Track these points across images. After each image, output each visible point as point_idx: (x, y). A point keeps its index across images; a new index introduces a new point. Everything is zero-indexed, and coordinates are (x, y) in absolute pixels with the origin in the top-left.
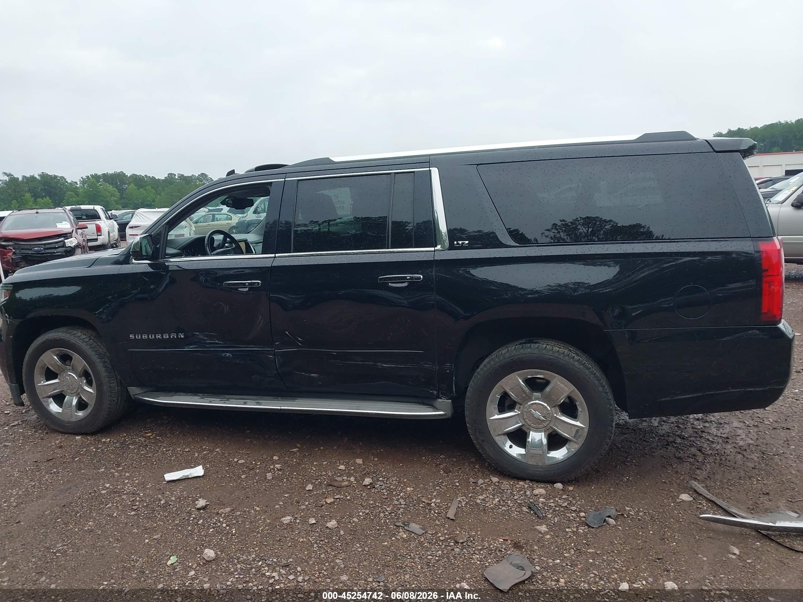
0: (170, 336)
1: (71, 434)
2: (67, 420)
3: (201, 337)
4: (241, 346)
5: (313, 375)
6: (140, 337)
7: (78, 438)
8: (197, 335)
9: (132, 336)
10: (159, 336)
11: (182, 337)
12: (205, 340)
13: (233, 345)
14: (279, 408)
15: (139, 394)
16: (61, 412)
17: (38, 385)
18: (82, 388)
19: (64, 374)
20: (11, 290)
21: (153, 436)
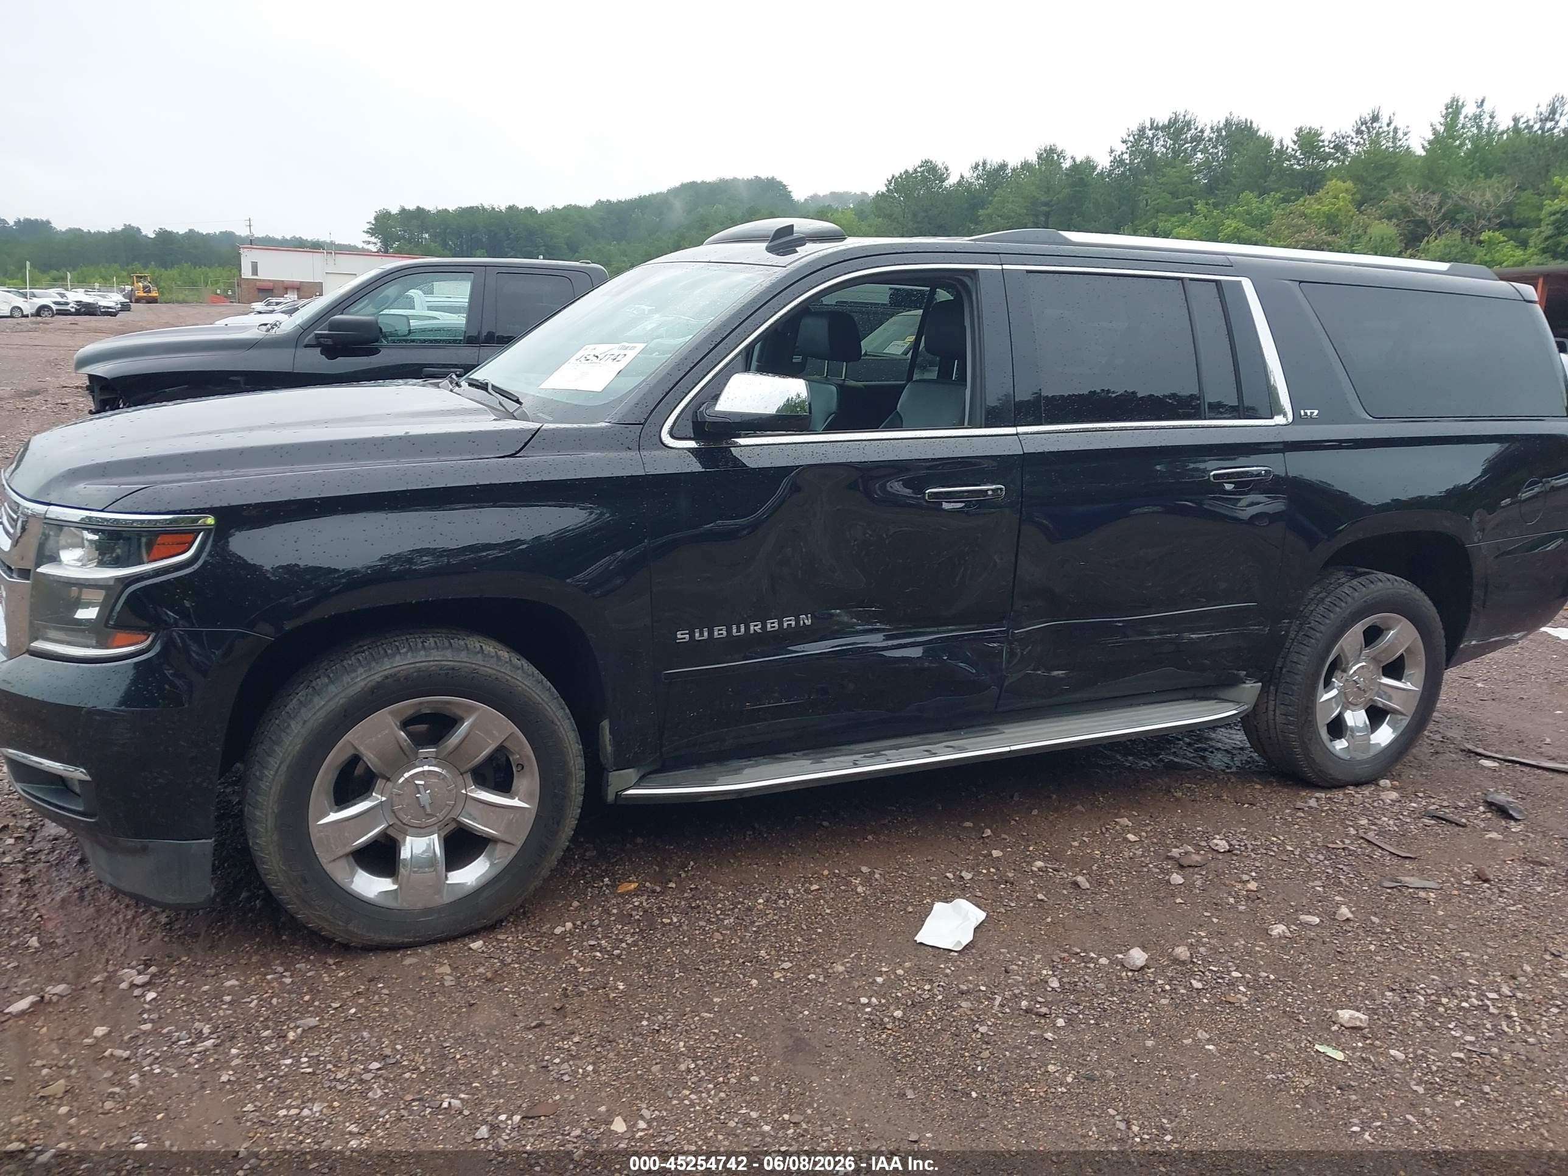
0: (781, 624)
1: (453, 939)
2: (420, 906)
3: (846, 619)
4: (928, 630)
5: (1055, 673)
6: (706, 634)
7: (477, 945)
8: (838, 615)
9: (682, 636)
10: (755, 627)
11: (808, 622)
12: (853, 625)
13: (912, 631)
14: (1007, 749)
15: (637, 785)
16: (395, 887)
17: (320, 823)
18: (473, 802)
19: (407, 775)
20: (208, 531)
21: (648, 884)
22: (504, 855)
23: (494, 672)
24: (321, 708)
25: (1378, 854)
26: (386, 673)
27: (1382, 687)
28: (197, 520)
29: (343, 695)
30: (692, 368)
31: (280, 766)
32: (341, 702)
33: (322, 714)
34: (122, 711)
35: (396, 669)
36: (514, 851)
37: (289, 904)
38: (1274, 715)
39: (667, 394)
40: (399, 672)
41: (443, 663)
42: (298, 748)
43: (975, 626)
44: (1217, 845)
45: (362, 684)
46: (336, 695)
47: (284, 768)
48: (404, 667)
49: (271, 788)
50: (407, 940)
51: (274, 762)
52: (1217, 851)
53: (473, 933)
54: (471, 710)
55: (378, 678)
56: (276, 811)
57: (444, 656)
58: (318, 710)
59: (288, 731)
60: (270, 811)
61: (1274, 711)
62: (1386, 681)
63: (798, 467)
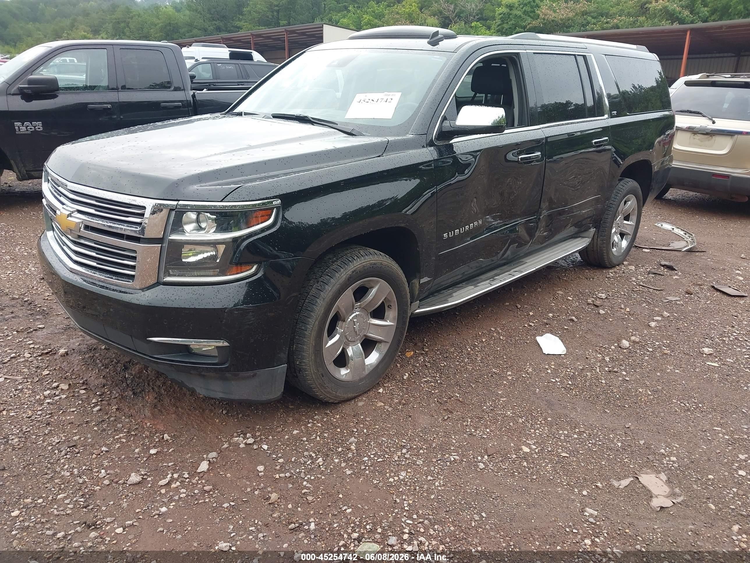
0: (474, 225)
2: (358, 378)
3: (490, 220)
4: (515, 220)
6: (452, 234)
7: (381, 390)
8: (488, 218)
10: (467, 228)
11: (481, 223)
12: (492, 222)
13: (510, 221)
15: (419, 308)
16: (349, 371)
17: (327, 346)
18: (372, 326)
19: (351, 318)
20: (278, 208)
21: (417, 351)
22: (384, 348)
23: (387, 263)
24: (330, 291)
25: (651, 290)
26: (352, 270)
27: (624, 225)
28: (272, 202)
29: (338, 283)
30: (439, 105)
31: (315, 322)
32: (338, 287)
33: (331, 294)
34: (250, 307)
35: (356, 267)
36: (388, 345)
37: (314, 389)
38: (597, 241)
39: (432, 118)
40: (357, 268)
41: (371, 262)
42: (322, 312)
43: (526, 217)
44: (601, 296)
45: (345, 276)
46: (335, 283)
47: (317, 323)
48: (358, 266)
49: (311, 334)
50: (356, 394)
51: (311, 321)
52: (602, 298)
53: (378, 385)
54: (378, 282)
55: (350, 273)
56: (314, 344)
57: (370, 258)
58: (329, 292)
59: (317, 304)
60: (311, 345)
61: (597, 239)
62: (625, 222)
63: (482, 150)
